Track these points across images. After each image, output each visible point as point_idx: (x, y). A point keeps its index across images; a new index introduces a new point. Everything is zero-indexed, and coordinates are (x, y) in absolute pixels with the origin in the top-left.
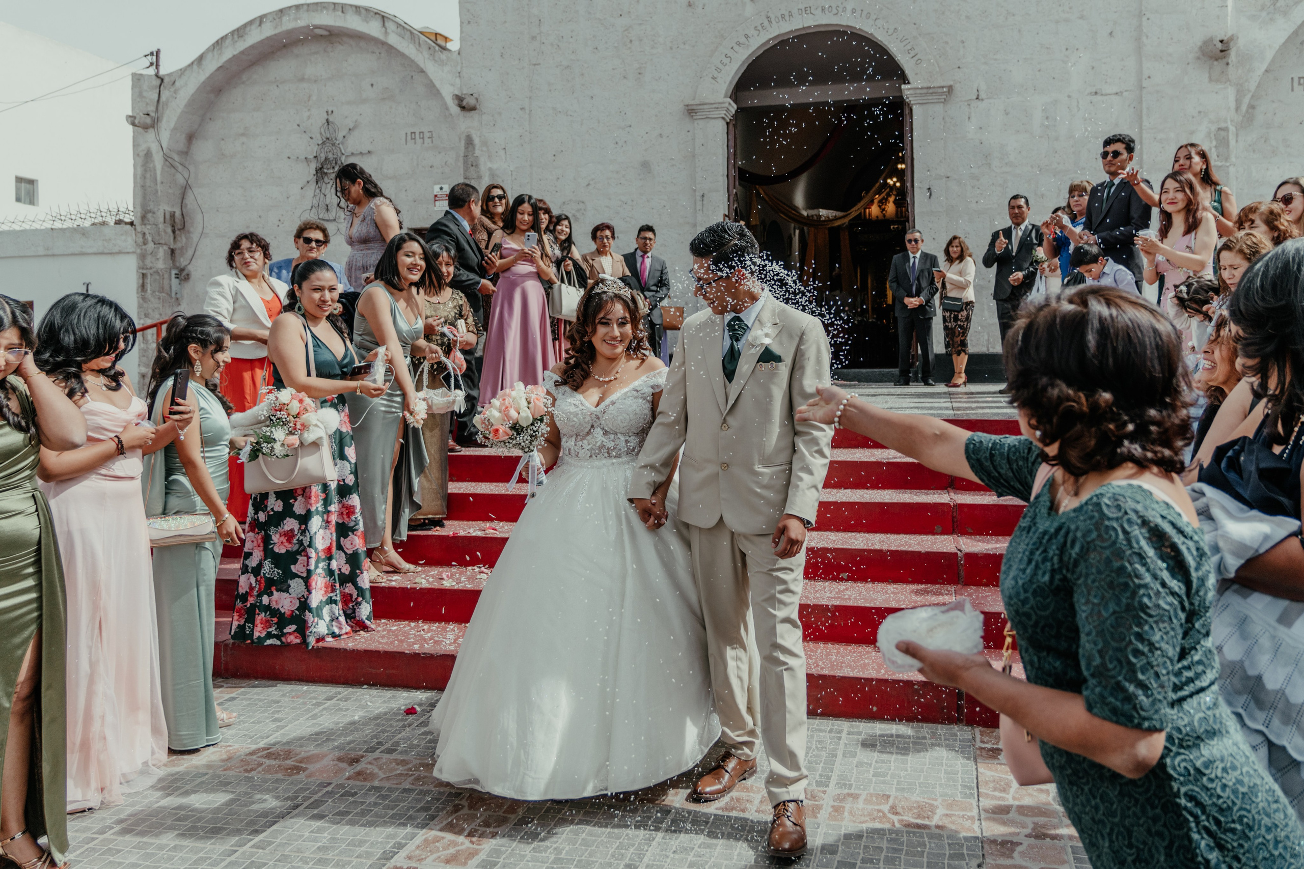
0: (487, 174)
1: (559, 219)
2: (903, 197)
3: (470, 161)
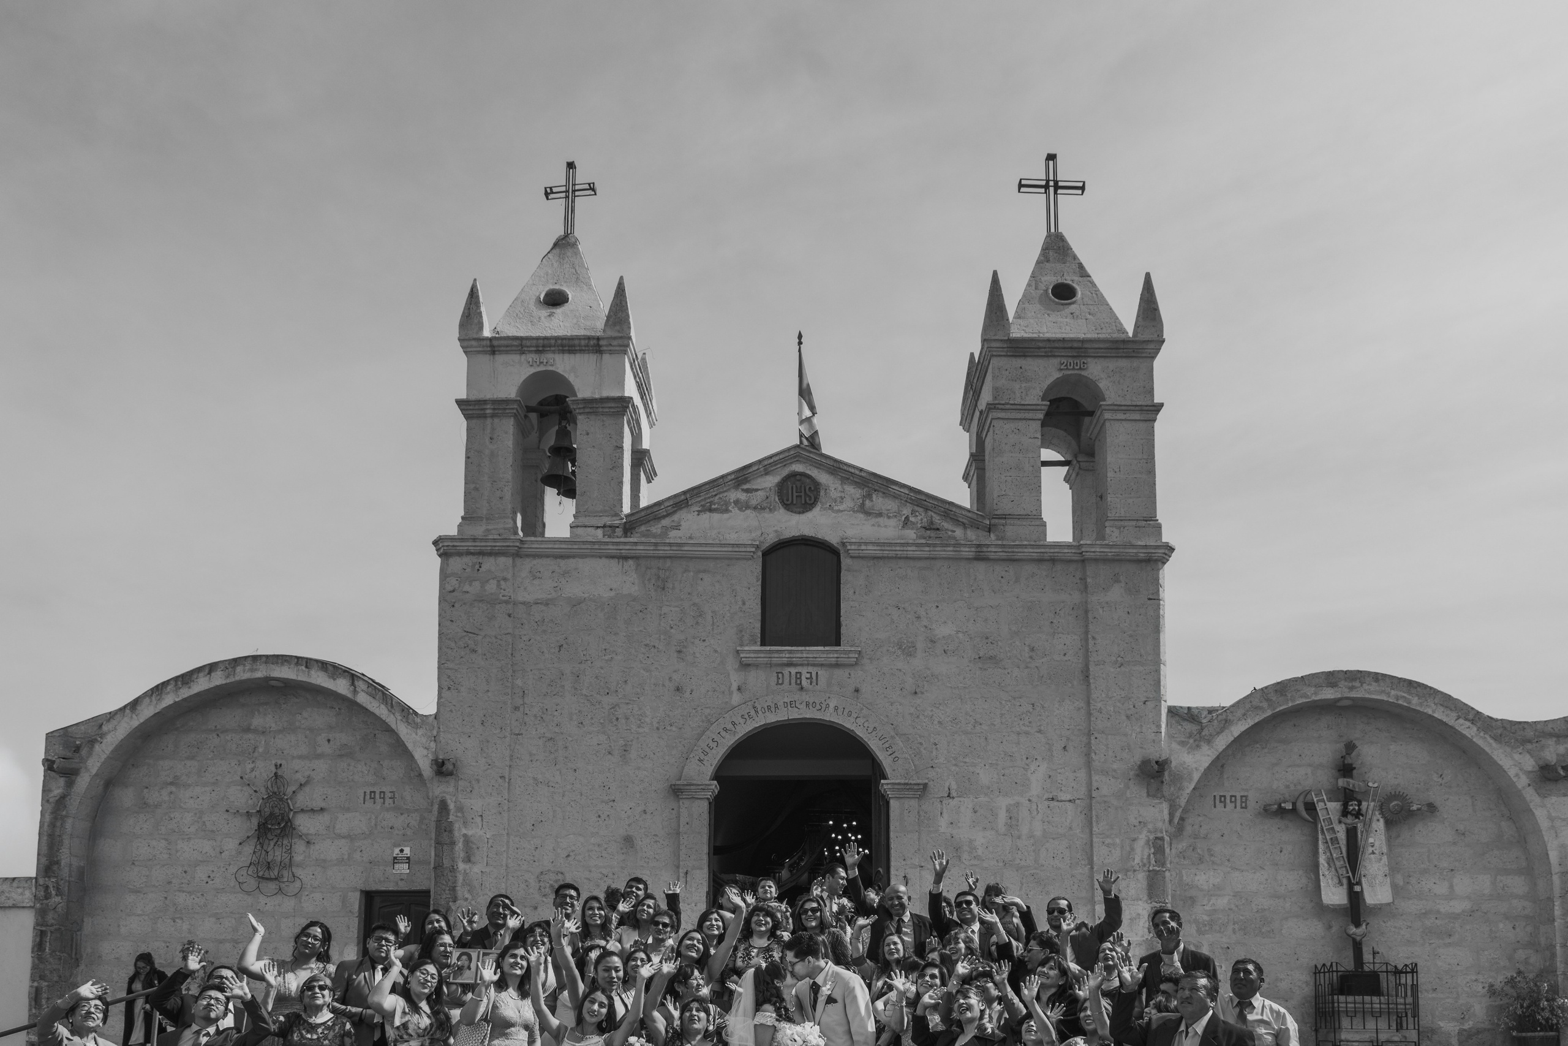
0: (461, 840)
3: (443, 827)
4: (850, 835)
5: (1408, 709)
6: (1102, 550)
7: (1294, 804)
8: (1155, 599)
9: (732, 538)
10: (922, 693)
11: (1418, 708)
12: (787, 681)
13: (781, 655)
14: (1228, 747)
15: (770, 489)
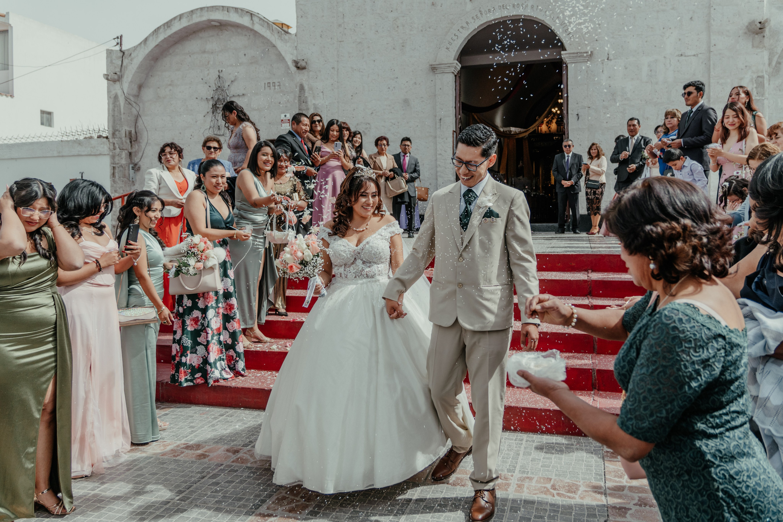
0: (313, 107)
1: (355, 134)
2: (561, 121)
3: (302, 100)
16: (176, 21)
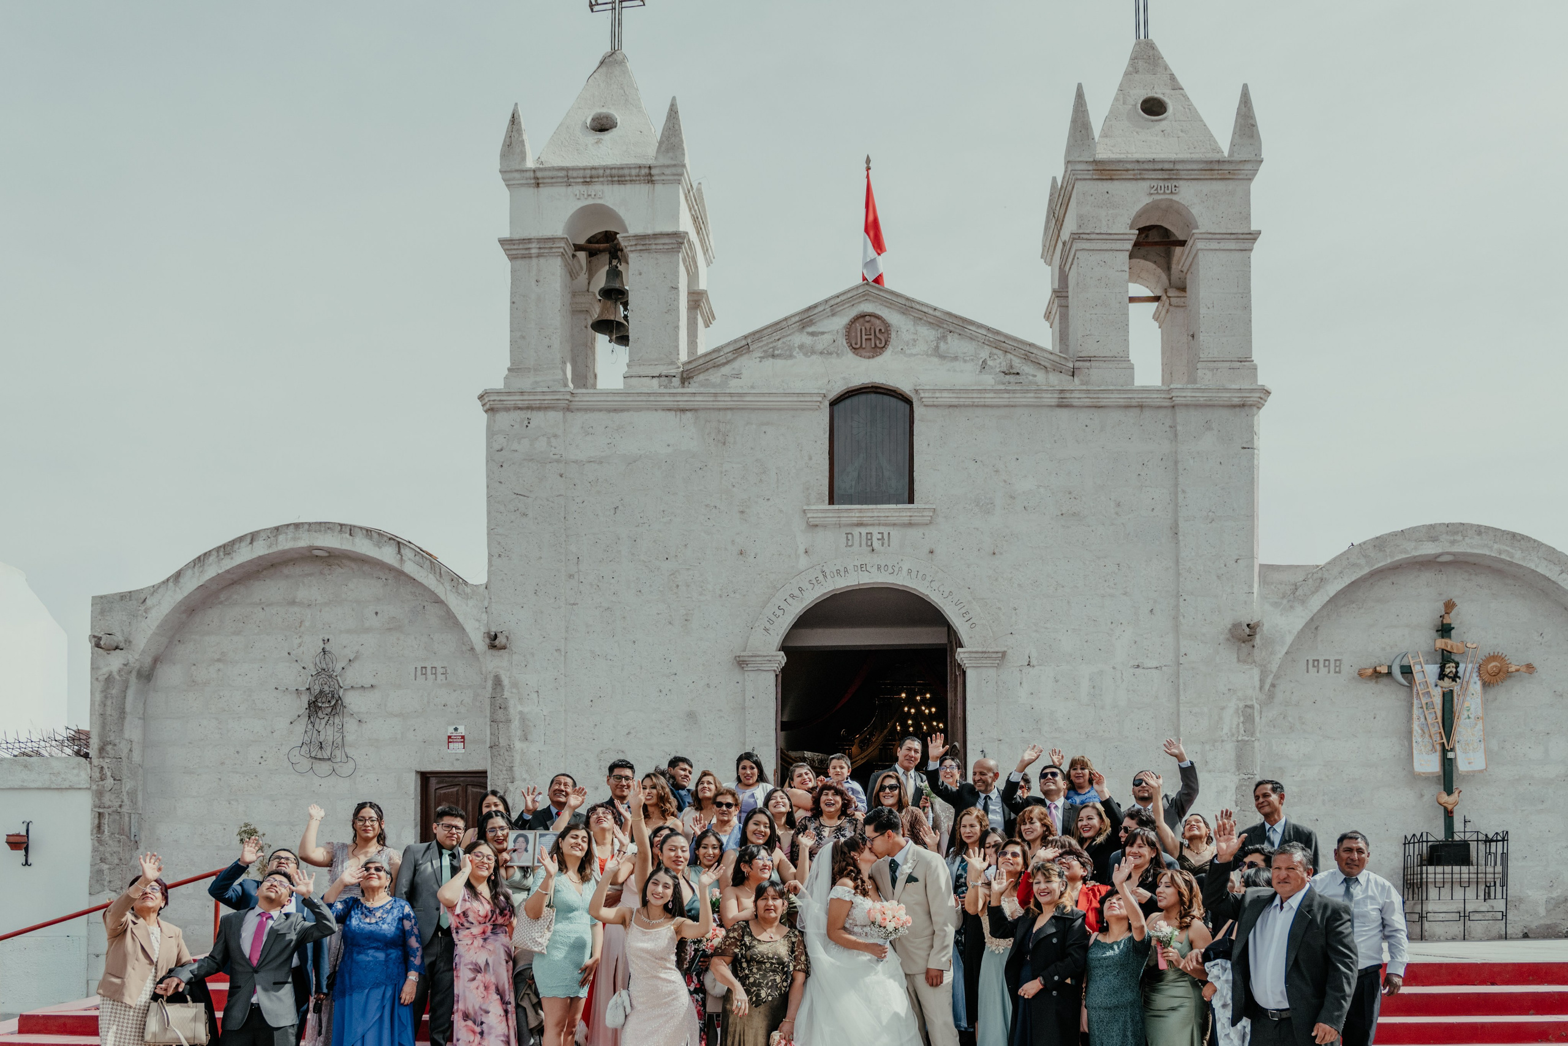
0: (517, 718)
3: (498, 703)
4: (923, 708)
5: (1511, 564)
6: (1194, 394)
7: (1390, 667)
8: (1249, 447)
9: (798, 386)
10: (1001, 554)
11: (1521, 563)
12: (857, 543)
13: (850, 515)
14: (1324, 607)
15: (838, 332)
16: (243, 544)
